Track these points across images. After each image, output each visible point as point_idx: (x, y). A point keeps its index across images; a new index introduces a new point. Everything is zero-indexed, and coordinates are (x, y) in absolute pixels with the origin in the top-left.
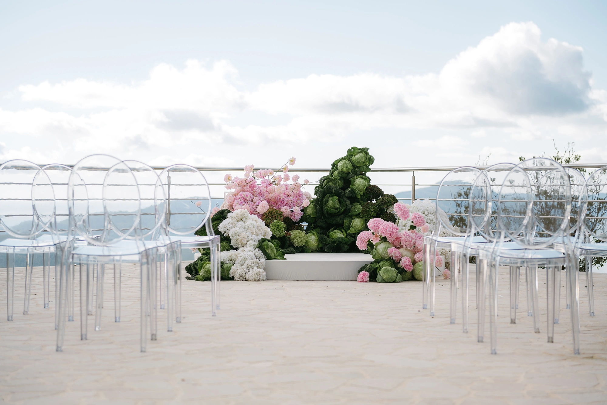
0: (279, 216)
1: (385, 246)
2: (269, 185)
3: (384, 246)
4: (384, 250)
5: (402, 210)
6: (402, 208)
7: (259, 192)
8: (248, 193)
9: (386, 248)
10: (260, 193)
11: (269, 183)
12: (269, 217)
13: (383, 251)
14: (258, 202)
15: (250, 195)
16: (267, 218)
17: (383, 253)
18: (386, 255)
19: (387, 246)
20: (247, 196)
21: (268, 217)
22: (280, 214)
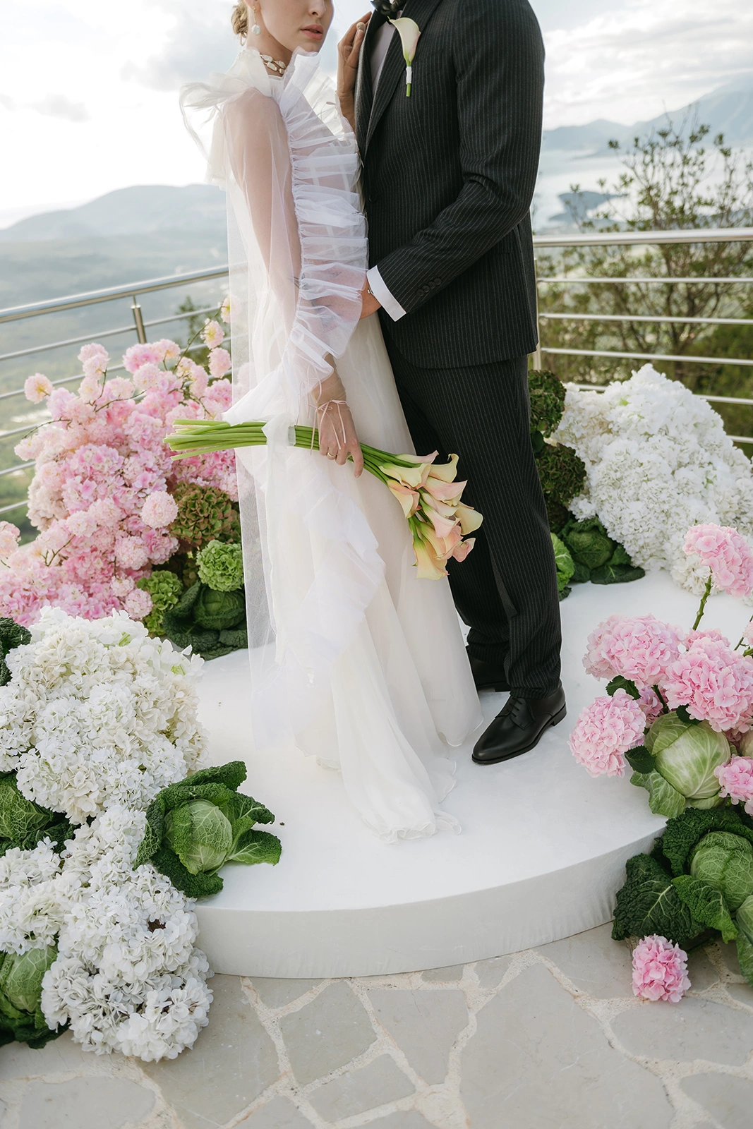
0: (219, 511)
1: (703, 754)
2: (170, 392)
3: (697, 754)
4: (701, 773)
5: (733, 561)
6: (737, 556)
7: (139, 438)
8: (100, 450)
9: (704, 761)
10: (144, 440)
11: (170, 385)
12: (187, 523)
13: (694, 776)
14: (140, 477)
15: (112, 458)
16: (181, 524)
17: (696, 784)
18: (710, 788)
19: (708, 754)
20: (99, 460)
21: (183, 523)
22: (219, 504)
